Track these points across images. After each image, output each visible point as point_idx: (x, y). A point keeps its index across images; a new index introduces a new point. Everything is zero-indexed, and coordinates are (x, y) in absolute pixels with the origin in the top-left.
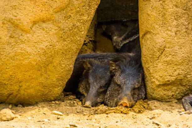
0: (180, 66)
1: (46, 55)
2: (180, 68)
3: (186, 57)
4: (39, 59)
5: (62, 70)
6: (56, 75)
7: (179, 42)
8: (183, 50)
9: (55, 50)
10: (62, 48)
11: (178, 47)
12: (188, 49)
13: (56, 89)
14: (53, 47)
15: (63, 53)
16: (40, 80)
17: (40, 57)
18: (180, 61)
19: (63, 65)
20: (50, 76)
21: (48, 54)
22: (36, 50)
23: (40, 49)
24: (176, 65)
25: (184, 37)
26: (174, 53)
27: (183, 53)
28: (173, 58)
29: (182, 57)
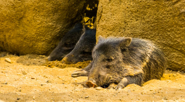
0: (112, 32)
1: (16, 9)
2: (112, 34)
3: (117, 24)
4: (9, 11)
5: (39, 26)
6: (34, 30)
7: (112, 8)
8: (115, 17)
9: (25, 5)
10: (32, 4)
11: (111, 13)
12: (120, 16)
13: (39, 44)
14: (22, 2)
15: (34, 9)
16: (18, 32)
17: (9, 9)
18: (112, 27)
19: (38, 21)
20: (28, 30)
21: (17, 8)
22: (5, 3)
23: (9, 2)
24: (108, 30)
25: (116, 5)
26: (107, 19)
27: (115, 20)
28: (106, 23)
29: (113, 23)
